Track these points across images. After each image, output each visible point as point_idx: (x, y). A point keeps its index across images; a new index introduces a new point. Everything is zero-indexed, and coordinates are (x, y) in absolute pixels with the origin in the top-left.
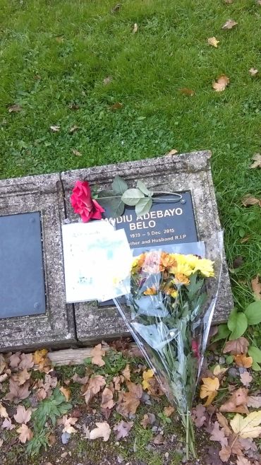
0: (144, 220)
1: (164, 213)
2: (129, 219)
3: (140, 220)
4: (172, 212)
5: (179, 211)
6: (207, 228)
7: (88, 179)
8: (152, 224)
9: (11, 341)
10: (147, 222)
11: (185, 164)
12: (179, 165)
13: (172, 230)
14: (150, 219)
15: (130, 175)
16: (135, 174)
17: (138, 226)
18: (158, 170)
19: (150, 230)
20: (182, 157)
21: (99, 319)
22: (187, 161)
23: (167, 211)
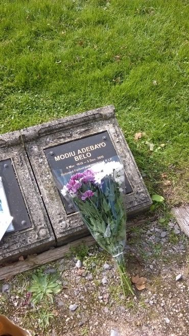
0: (83, 153)
1: (94, 147)
2: (73, 154)
3: (80, 154)
4: (100, 146)
5: (103, 144)
6: (123, 151)
7: (40, 132)
8: (89, 155)
9: (10, 252)
10: (85, 154)
11: (101, 114)
12: (97, 116)
13: (102, 157)
14: (87, 152)
15: (67, 126)
16: (71, 125)
17: (80, 158)
18: (85, 121)
19: (88, 159)
20: (98, 111)
21: (70, 222)
22: (102, 113)
23: (96, 145)
